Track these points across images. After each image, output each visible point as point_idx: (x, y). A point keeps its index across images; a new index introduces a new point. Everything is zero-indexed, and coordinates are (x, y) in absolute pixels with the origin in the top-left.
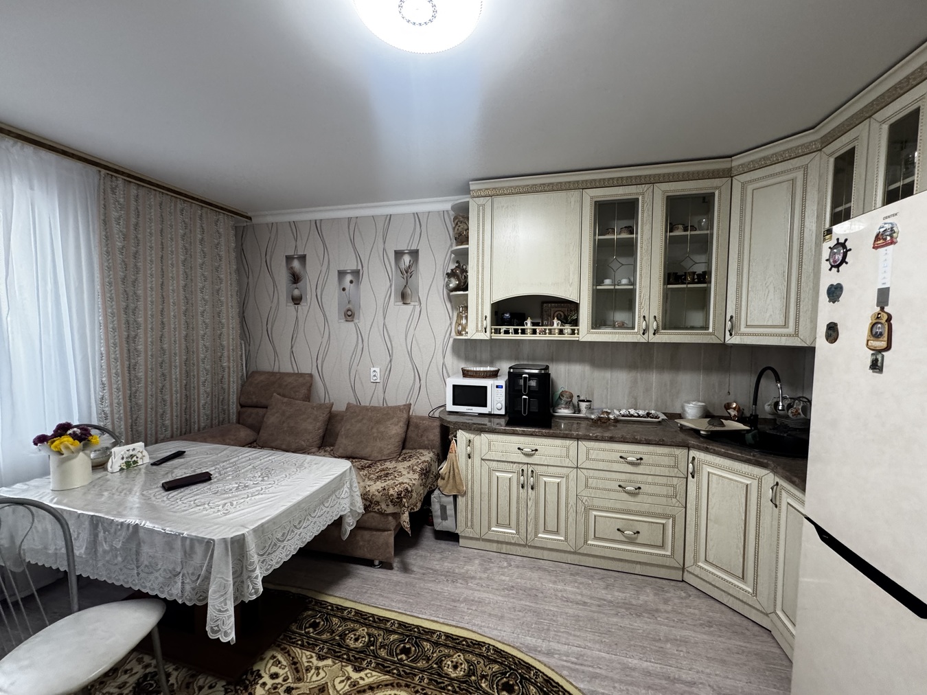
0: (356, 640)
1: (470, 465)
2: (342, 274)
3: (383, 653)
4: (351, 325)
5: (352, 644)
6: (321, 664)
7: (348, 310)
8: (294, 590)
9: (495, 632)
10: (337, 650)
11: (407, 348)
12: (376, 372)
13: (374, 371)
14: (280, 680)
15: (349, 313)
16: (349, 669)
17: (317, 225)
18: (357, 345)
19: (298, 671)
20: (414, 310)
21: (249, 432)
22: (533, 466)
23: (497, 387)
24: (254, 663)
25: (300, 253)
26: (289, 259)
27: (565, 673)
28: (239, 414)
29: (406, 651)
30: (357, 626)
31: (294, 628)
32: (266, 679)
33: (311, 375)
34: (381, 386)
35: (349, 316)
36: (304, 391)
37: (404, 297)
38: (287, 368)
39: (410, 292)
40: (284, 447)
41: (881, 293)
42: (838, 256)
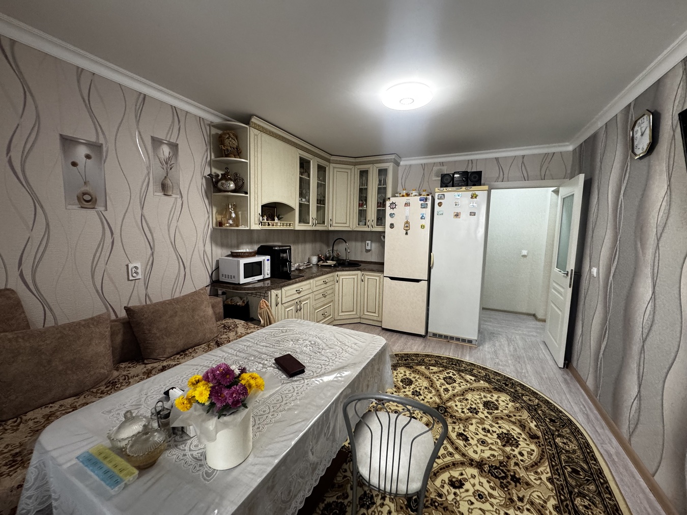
1: (277, 310)
4: (92, 214)
7: (84, 194)
11: (170, 239)
13: (135, 267)
15: (87, 198)
20: (175, 202)
23: (267, 260)
37: (164, 188)
41: (406, 217)
42: (393, 206)
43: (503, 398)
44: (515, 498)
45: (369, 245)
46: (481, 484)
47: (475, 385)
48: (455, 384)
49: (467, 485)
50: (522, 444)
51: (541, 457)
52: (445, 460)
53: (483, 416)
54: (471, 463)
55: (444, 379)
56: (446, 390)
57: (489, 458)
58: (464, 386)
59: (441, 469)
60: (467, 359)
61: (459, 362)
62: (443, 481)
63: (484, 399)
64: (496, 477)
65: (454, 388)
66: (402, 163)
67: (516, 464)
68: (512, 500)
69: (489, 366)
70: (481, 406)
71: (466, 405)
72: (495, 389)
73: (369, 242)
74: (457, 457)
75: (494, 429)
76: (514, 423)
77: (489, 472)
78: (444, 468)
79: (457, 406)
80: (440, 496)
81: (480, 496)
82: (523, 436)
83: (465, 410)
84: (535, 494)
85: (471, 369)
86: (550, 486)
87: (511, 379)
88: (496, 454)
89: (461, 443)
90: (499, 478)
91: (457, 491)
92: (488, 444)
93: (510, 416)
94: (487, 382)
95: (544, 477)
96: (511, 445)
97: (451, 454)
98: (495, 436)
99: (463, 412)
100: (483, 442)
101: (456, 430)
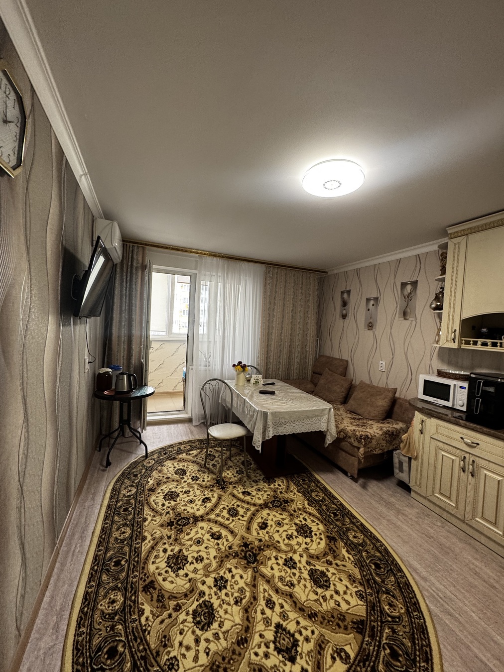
0: (316, 496)
1: (422, 438)
2: (368, 300)
3: (324, 508)
4: (371, 332)
5: (313, 496)
6: (297, 493)
7: (370, 323)
8: (304, 464)
9: (394, 544)
10: (306, 494)
11: (404, 351)
12: (383, 364)
13: (382, 364)
14: (280, 488)
15: (370, 325)
16: (306, 502)
17: (358, 271)
18: (373, 345)
19: (288, 489)
20: (411, 323)
21: (312, 386)
22: (475, 457)
23: (461, 387)
24: (276, 477)
25: (348, 289)
26: (342, 293)
27: (425, 593)
28: (312, 376)
29: (335, 515)
30: (321, 492)
31: (296, 476)
32: (276, 484)
33: (347, 362)
34: (385, 375)
35: (370, 327)
36: (341, 369)
37: (405, 314)
38: (336, 356)
39: (409, 311)
40: (324, 397)
49: (200, 503)
50: (163, 566)
51: (146, 561)
52: (219, 510)
54: (202, 518)
57: (191, 530)
59: (218, 503)
64: (184, 518)
67: (169, 538)
75: (192, 568)
77: (189, 519)
78: (217, 504)
81: (191, 502)
82: (161, 580)
89: (216, 529)
92: (194, 543)
95: (149, 539)
98: (190, 559)
99: (230, 571)
100: (199, 543)
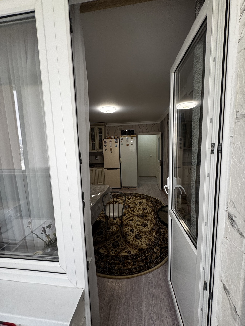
41: (111, 146)
42: (105, 142)
43: (144, 200)
44: (145, 219)
45: (97, 157)
46: (137, 219)
47: (136, 199)
48: (131, 200)
49: (134, 220)
50: (148, 209)
51: (152, 210)
53: (138, 205)
54: (135, 215)
55: (127, 199)
56: (128, 201)
58: (133, 199)
60: (134, 192)
61: (132, 194)
62: (128, 221)
63: (139, 202)
64: (141, 217)
65: (130, 201)
66: (107, 125)
67: (146, 213)
68: (144, 220)
69: (141, 193)
70: (138, 203)
71: (134, 204)
72: (142, 199)
73: (97, 156)
74: (132, 215)
75: (141, 208)
76: (146, 205)
79: (131, 205)
80: (127, 223)
81: (137, 221)
82: (148, 207)
83: (134, 205)
84: (150, 218)
85: (135, 195)
86: (153, 215)
87: (147, 195)
88: (141, 212)
89: (132, 212)
90: (142, 217)
91: (132, 221)
92: (139, 211)
93: (146, 204)
94: (140, 197)
95: (152, 214)
96: (145, 210)
97: (130, 215)
98: (141, 209)
99: (133, 206)
100: (138, 211)
101: (131, 210)
